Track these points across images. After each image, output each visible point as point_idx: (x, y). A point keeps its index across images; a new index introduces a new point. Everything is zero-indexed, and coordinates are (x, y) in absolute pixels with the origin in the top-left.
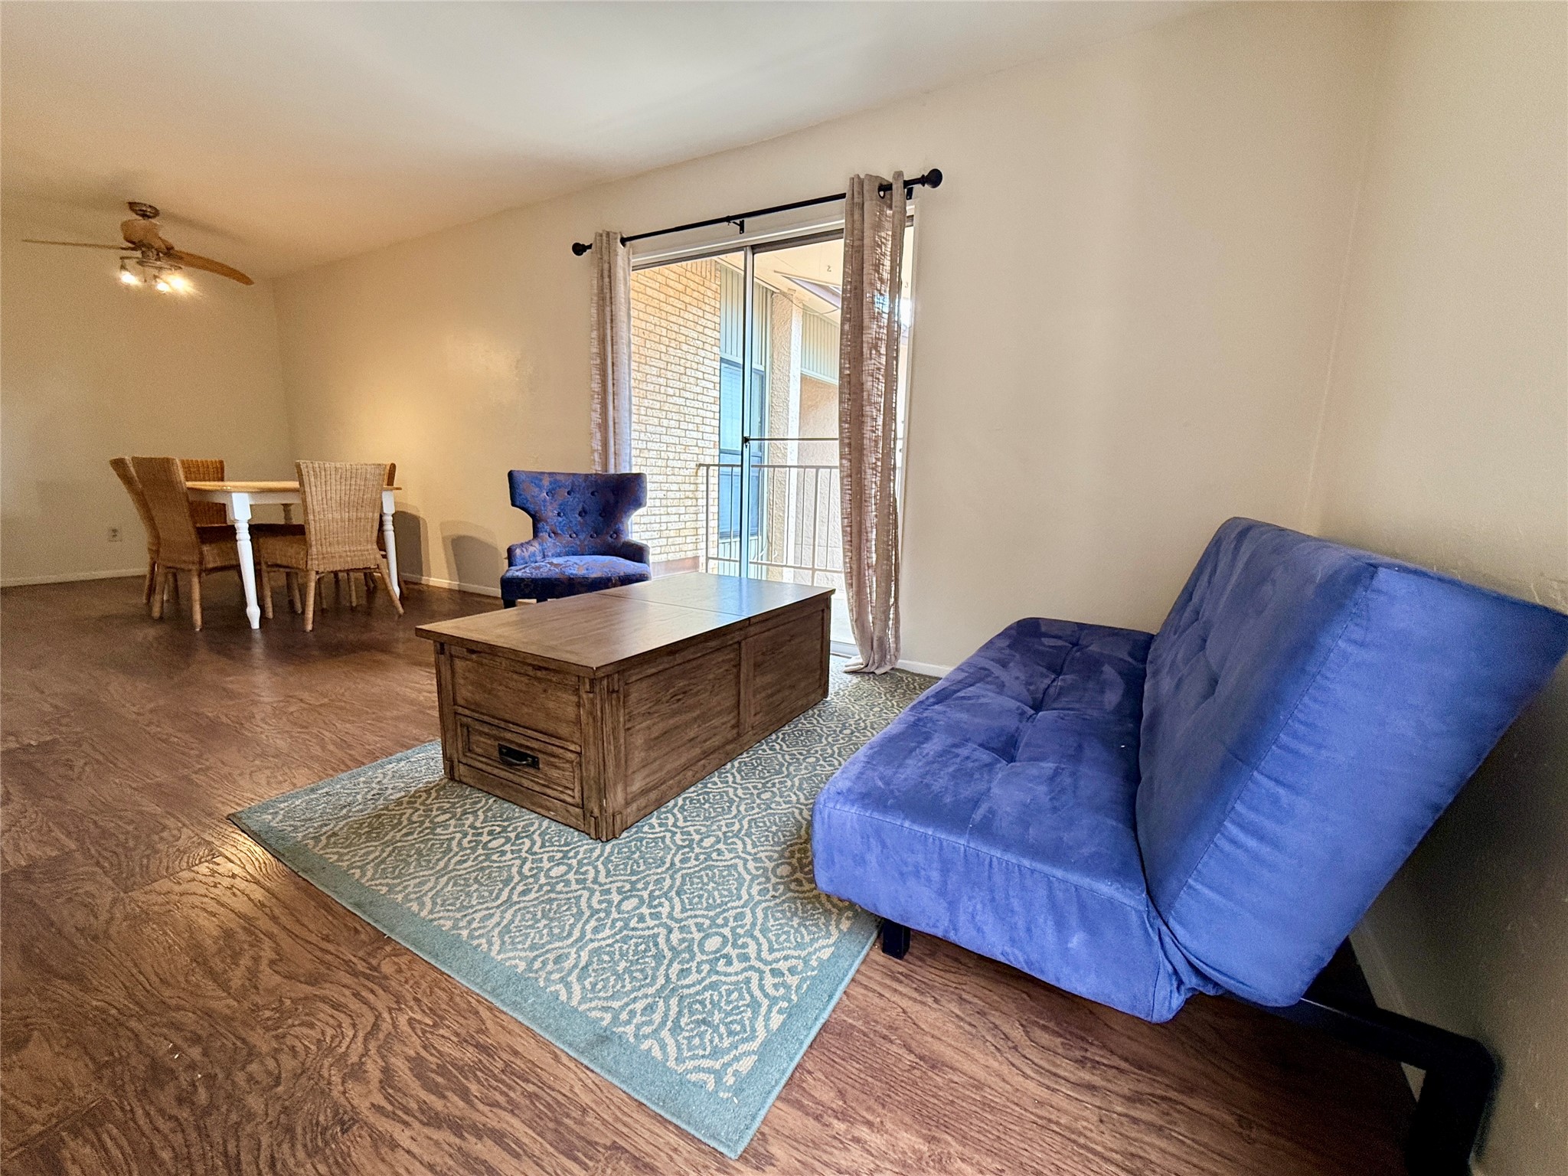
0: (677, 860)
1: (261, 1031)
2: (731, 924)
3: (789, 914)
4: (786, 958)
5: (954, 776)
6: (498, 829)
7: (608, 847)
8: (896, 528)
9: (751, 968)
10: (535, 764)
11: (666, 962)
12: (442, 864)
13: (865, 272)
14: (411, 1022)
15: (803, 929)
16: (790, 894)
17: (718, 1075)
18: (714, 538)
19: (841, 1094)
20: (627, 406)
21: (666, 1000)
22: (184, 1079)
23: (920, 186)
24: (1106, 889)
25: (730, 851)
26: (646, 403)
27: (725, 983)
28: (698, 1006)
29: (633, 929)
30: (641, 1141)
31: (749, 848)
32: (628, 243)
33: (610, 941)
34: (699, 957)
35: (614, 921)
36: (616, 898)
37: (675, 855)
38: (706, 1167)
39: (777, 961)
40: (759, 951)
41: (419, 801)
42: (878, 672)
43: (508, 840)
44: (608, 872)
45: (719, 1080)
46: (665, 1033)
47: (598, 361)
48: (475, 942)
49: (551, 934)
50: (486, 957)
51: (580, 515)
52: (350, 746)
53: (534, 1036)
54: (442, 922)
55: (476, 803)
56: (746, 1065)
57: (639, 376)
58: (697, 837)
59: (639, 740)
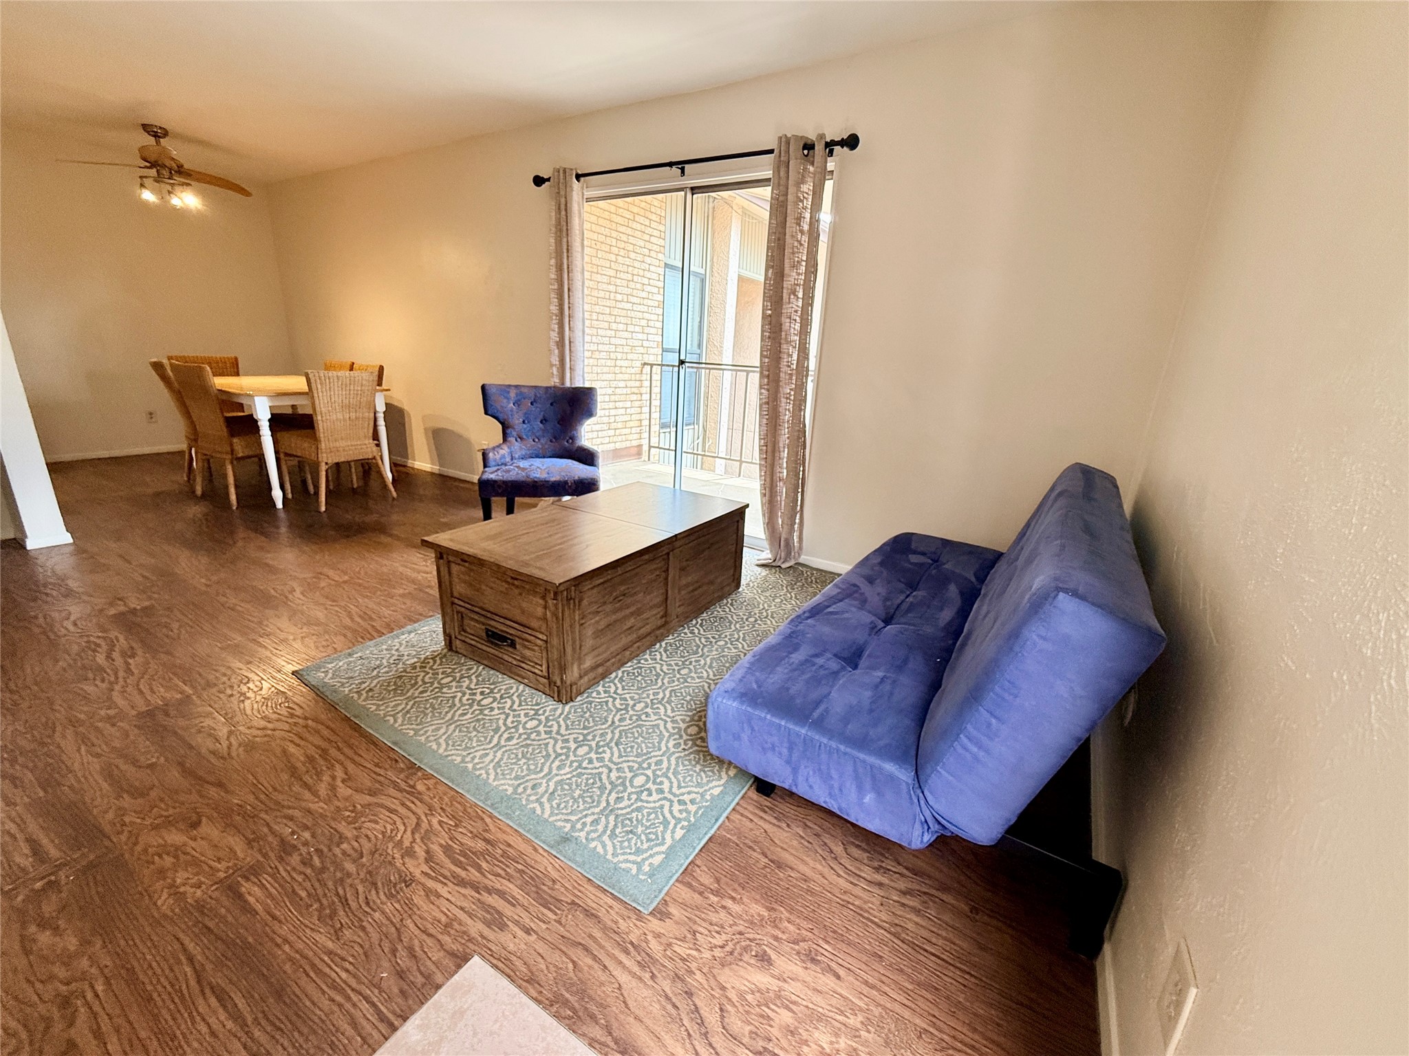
0: (616, 719)
1: (344, 823)
2: (653, 767)
3: (693, 763)
4: (689, 793)
5: (807, 682)
6: (488, 691)
7: (567, 708)
8: (805, 448)
9: (665, 798)
10: (513, 645)
11: (607, 792)
12: (449, 715)
13: (788, 224)
14: (440, 822)
15: (702, 774)
16: (696, 748)
17: (639, 865)
18: (655, 428)
19: (718, 881)
20: (581, 327)
21: (607, 817)
22: (304, 850)
23: (839, 147)
24: (890, 767)
25: (655, 714)
26: (597, 309)
27: (647, 808)
28: (627, 822)
29: (585, 768)
30: (589, 901)
31: (669, 712)
32: (582, 179)
33: (569, 776)
34: (630, 790)
35: (572, 762)
36: (573, 746)
37: (614, 716)
38: (629, 917)
39: (683, 794)
40: (671, 787)
41: (428, 666)
42: (783, 566)
43: (495, 699)
44: (567, 726)
45: (639, 869)
46: (605, 838)
47: (556, 287)
48: (478, 773)
49: (528, 769)
50: (486, 782)
51: (541, 422)
52: (371, 618)
53: (521, 835)
54: (454, 757)
55: (470, 669)
56: (657, 860)
57: (591, 284)
58: (631, 703)
59: (589, 632)
